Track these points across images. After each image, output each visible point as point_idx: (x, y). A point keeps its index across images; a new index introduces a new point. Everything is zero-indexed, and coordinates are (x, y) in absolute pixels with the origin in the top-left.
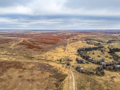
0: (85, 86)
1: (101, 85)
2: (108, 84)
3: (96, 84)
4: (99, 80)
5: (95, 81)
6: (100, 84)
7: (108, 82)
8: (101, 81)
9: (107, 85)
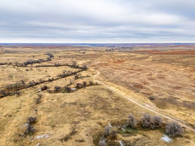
0: (115, 102)
1: (95, 109)
2: (83, 115)
3: (102, 108)
4: (101, 115)
5: (107, 113)
6: (98, 111)
7: (83, 118)
8: (96, 115)
9: (86, 112)
